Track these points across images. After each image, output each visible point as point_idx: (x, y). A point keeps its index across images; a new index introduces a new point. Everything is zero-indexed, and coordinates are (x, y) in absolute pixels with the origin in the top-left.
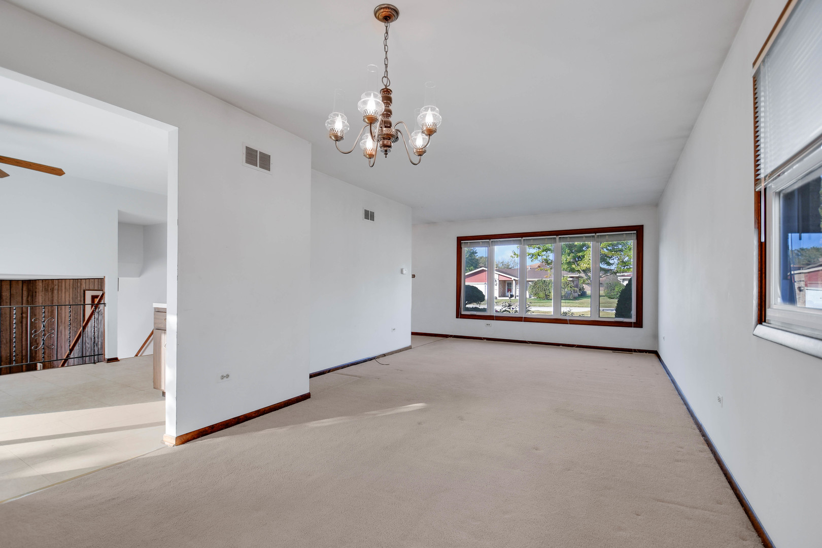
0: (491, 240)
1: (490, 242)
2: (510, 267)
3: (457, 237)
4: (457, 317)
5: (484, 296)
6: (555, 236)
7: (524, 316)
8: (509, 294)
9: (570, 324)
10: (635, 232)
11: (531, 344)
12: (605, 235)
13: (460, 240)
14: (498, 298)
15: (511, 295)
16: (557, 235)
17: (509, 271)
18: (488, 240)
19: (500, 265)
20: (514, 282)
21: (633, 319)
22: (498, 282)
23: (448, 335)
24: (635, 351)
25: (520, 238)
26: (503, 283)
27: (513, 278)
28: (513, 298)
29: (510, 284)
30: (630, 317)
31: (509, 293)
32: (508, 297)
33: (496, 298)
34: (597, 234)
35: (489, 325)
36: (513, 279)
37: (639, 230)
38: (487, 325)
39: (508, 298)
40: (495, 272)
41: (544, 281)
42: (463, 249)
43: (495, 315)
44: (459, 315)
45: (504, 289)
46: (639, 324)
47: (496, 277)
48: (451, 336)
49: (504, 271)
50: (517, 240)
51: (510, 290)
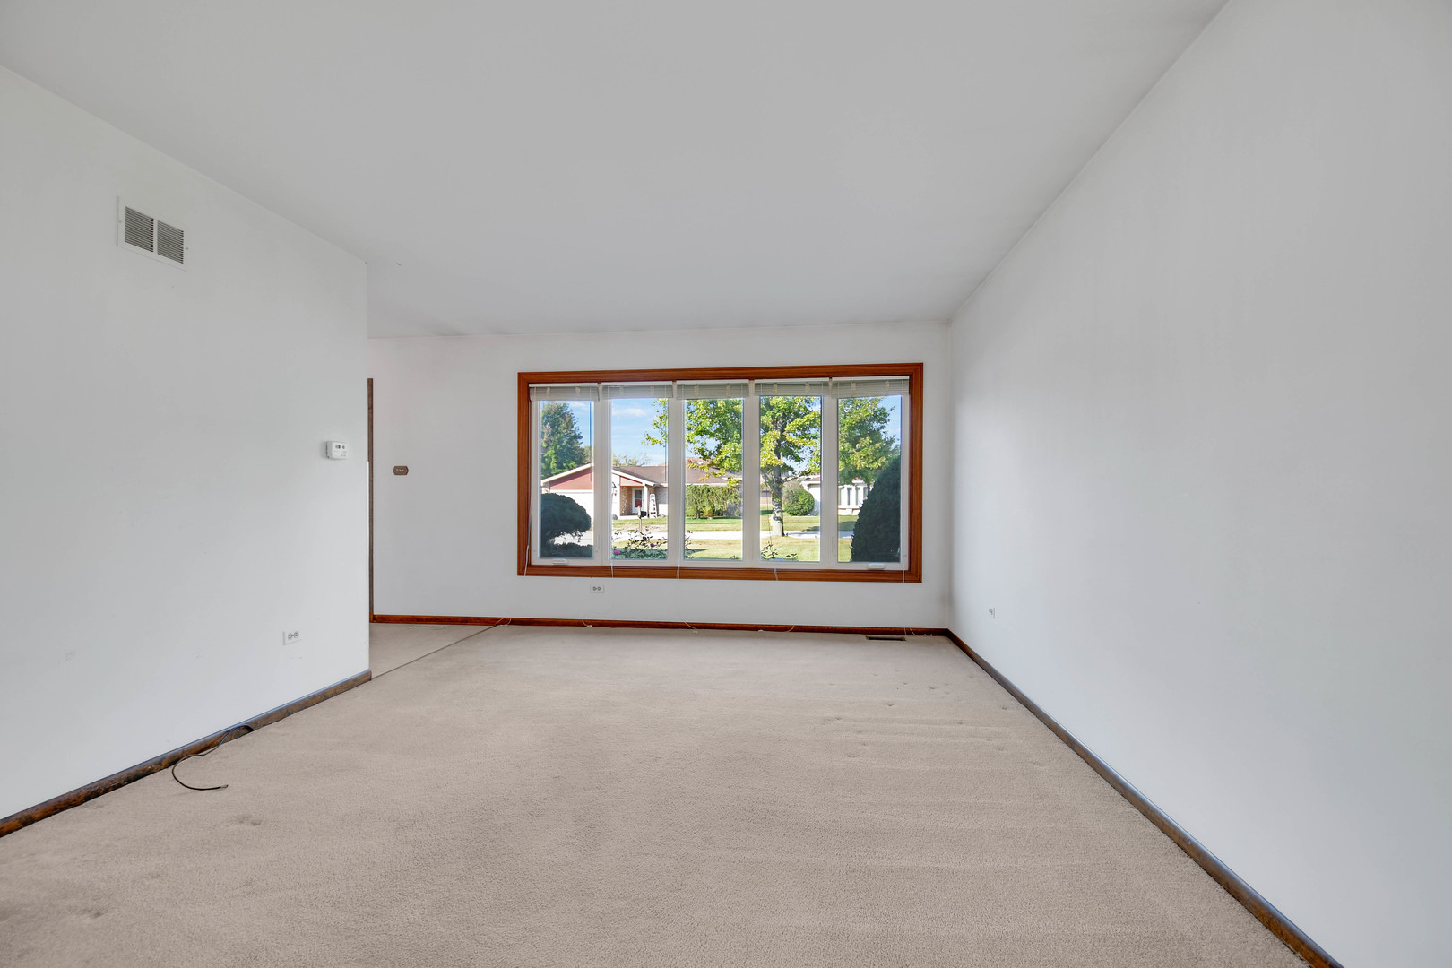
0: (603, 384)
1: (600, 388)
2: (638, 464)
3: (520, 374)
4: (520, 573)
5: (587, 518)
6: (747, 381)
7: (679, 566)
8: (638, 510)
9: (780, 579)
10: (908, 377)
11: (696, 631)
12: (849, 383)
13: (527, 383)
14: (619, 518)
15: (642, 512)
16: (751, 378)
17: (636, 471)
18: (596, 384)
19: (622, 462)
20: (646, 488)
21: (903, 565)
22: (618, 489)
23: (497, 619)
24: (909, 632)
25: (670, 383)
26: (627, 490)
27: (644, 482)
28: (646, 517)
29: (639, 493)
30: (897, 560)
31: (639, 508)
32: (637, 515)
33: (616, 518)
34: (834, 379)
35: (599, 589)
36: (643, 485)
37: (914, 374)
38: (595, 589)
39: (636, 517)
40: (613, 471)
41: (696, 487)
42: (534, 404)
43: (612, 565)
44: (526, 567)
45: (630, 501)
46: (914, 574)
47: (615, 479)
48: (505, 621)
49: (629, 470)
50: (663, 386)
51: (638, 503)
